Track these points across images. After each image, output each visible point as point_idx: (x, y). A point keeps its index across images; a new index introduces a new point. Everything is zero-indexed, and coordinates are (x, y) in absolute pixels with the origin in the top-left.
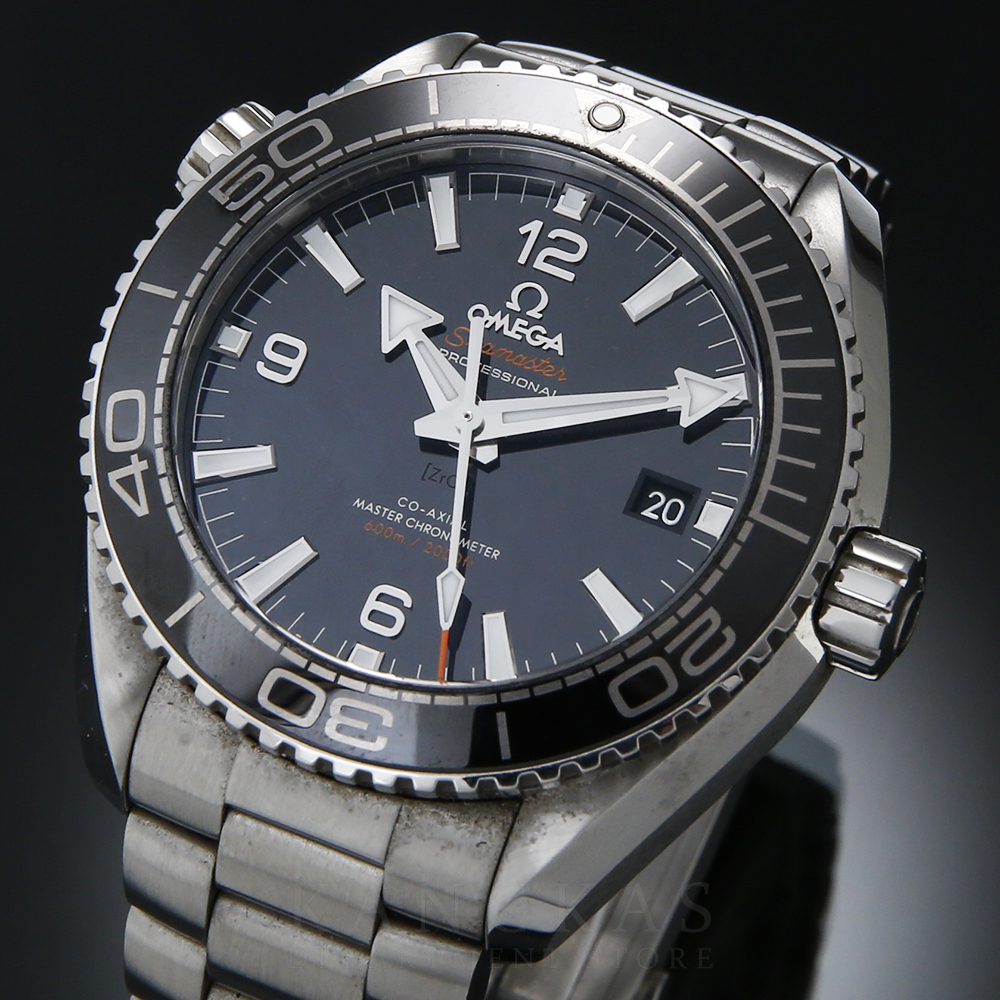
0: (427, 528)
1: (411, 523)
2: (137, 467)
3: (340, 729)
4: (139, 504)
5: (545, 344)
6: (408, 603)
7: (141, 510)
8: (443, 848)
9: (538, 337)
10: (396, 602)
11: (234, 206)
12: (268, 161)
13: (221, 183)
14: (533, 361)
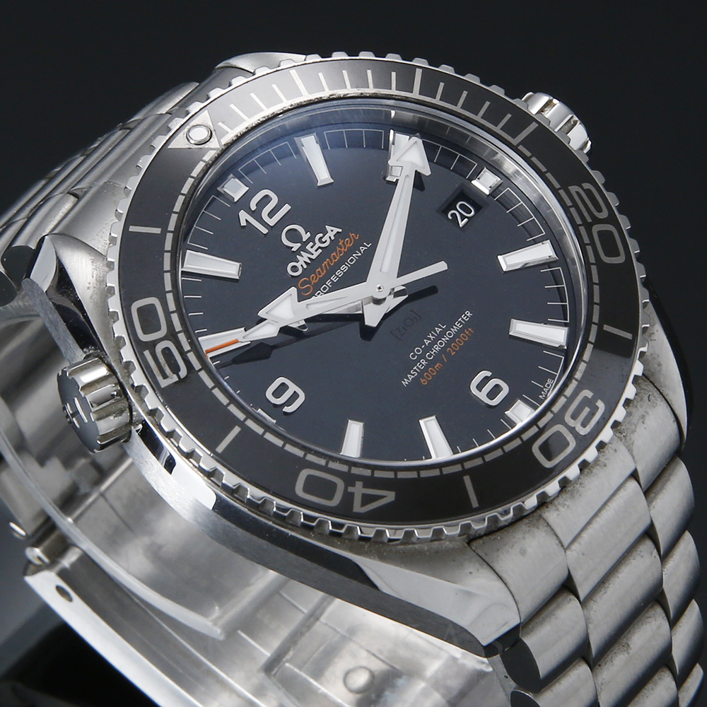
0: (437, 348)
1: (430, 356)
2: (358, 490)
3: (584, 425)
4: (385, 497)
5: (330, 237)
6: (489, 374)
7: (390, 496)
8: (643, 423)
9: (323, 240)
10: (486, 380)
11: (183, 372)
12: (154, 343)
13: (160, 378)
14: (338, 249)
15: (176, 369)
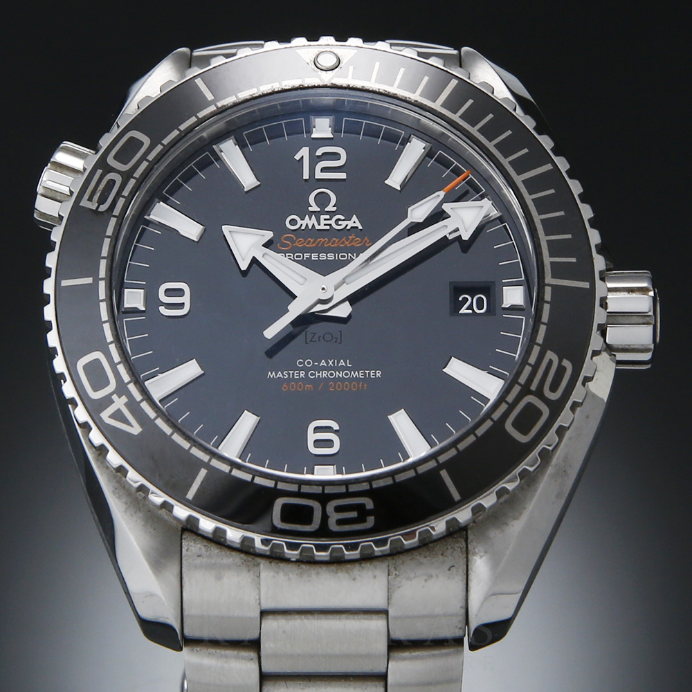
0: (325, 374)
1: (312, 374)
2: (120, 403)
3: (339, 522)
4: (132, 426)
5: (347, 225)
6: (336, 426)
7: (136, 429)
8: (426, 580)
9: (340, 222)
10: (328, 429)
11: (103, 208)
12: (112, 170)
13: (86, 196)
14: (344, 239)
15: (102, 201)
